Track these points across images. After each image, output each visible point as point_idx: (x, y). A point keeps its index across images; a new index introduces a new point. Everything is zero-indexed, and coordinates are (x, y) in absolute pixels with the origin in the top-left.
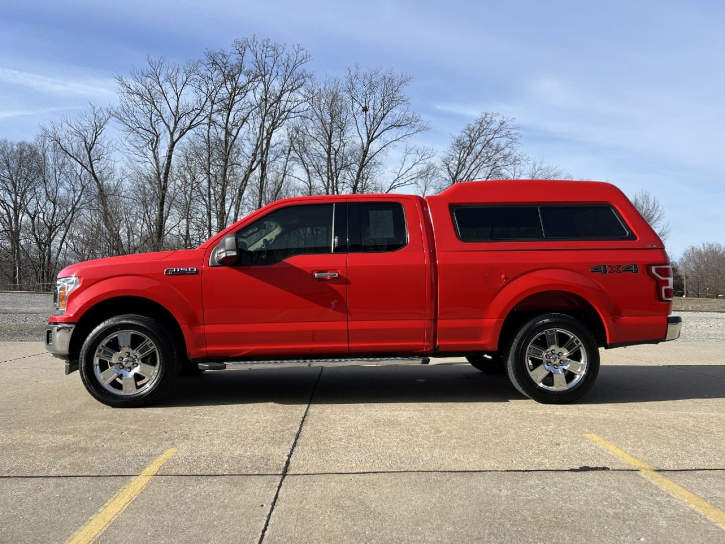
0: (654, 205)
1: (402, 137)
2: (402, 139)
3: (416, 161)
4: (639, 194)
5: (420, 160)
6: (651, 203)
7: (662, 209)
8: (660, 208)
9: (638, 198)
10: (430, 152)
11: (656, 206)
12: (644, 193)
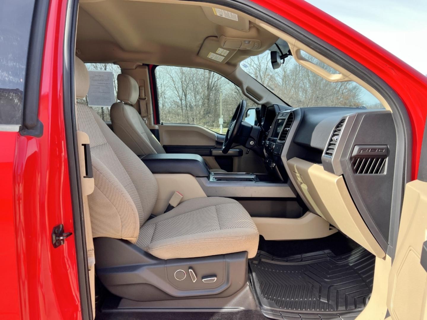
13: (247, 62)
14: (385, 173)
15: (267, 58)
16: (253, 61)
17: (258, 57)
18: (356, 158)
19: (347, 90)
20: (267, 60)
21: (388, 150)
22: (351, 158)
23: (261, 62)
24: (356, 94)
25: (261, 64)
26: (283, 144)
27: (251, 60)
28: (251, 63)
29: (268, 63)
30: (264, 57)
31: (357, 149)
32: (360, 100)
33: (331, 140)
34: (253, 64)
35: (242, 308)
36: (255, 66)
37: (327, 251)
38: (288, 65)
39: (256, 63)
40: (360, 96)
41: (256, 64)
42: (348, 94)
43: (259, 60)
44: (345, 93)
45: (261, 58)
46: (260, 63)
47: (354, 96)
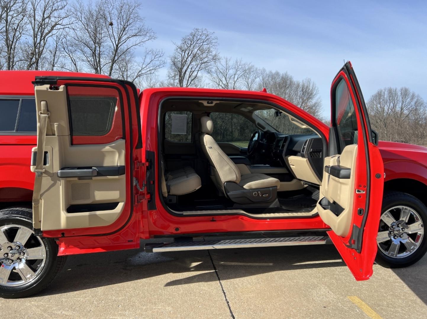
0: (313, 86)
1: (139, 43)
2: (139, 44)
3: (152, 59)
4: (305, 80)
5: (155, 58)
6: (311, 85)
7: (318, 89)
8: (316, 88)
9: (304, 82)
10: (160, 53)
11: (314, 87)
12: (308, 79)
13: (215, 81)
14: (321, 157)
15: (234, 78)
16: (222, 81)
17: (226, 78)
18: (312, 152)
19: (307, 108)
20: (235, 79)
21: (321, 149)
22: (310, 153)
23: (229, 82)
24: (316, 111)
25: (229, 84)
26: (283, 150)
27: (219, 80)
28: (219, 83)
29: (235, 83)
30: (231, 77)
31: (311, 150)
32: (319, 116)
33: (304, 147)
34: (221, 84)
35: (276, 206)
36: (223, 86)
37: (302, 195)
38: (253, 85)
39: (224, 83)
40: (320, 112)
41: (224, 85)
42: (309, 110)
43: (227, 80)
44: (306, 109)
45: (229, 79)
46: (227, 83)
47: (314, 113)
